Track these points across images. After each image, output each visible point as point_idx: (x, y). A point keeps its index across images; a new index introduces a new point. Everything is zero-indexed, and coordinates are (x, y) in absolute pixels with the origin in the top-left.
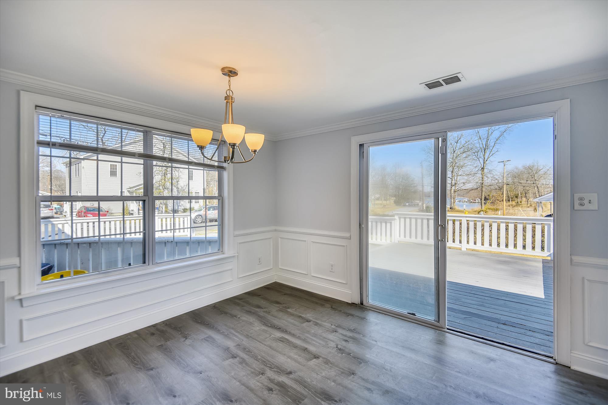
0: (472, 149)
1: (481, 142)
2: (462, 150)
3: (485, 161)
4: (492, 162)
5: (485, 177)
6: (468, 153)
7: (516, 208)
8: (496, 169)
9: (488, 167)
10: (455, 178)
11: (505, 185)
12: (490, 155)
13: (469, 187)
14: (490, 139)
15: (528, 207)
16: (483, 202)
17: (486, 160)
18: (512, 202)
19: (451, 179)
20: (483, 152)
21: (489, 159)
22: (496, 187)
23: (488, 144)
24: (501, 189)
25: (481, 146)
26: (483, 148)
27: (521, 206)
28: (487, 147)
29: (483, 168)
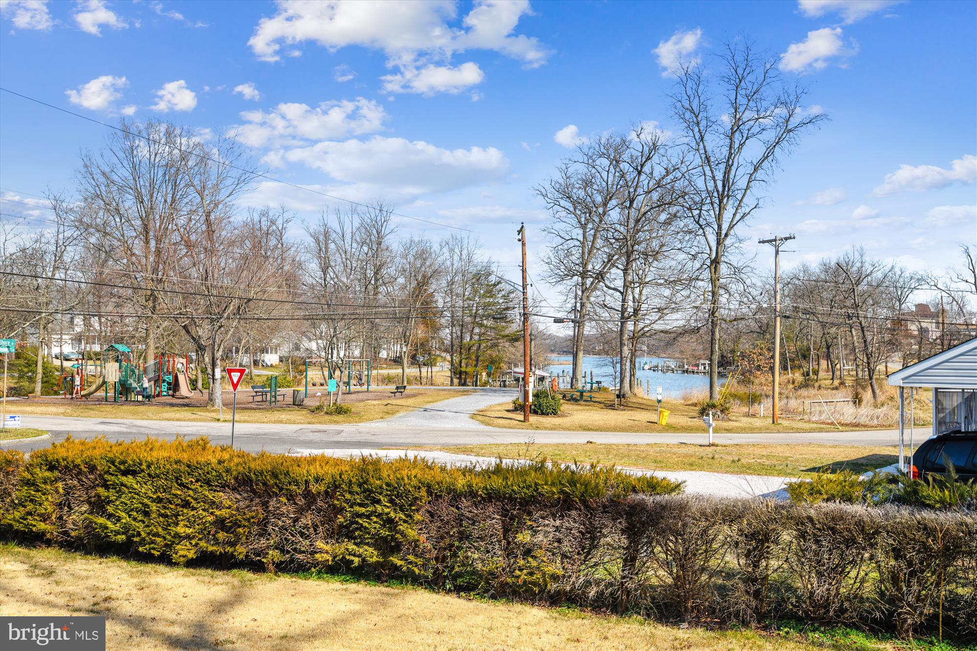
0: (684, 194)
1: (708, 173)
2: (655, 196)
3: (723, 236)
4: (740, 241)
5: (722, 292)
6: (673, 209)
7: (804, 392)
8: (752, 265)
9: (732, 257)
10: (637, 290)
11: (778, 319)
12: (738, 217)
13: (676, 324)
14: (735, 164)
15: (836, 388)
16: (716, 370)
17: (724, 232)
18: (794, 374)
19: (622, 293)
20: (717, 209)
21: (732, 232)
22: (753, 325)
23: (731, 181)
24: (765, 330)
25: (711, 185)
26: (716, 194)
27: (816, 385)
28: (729, 190)
29: (715, 262)
